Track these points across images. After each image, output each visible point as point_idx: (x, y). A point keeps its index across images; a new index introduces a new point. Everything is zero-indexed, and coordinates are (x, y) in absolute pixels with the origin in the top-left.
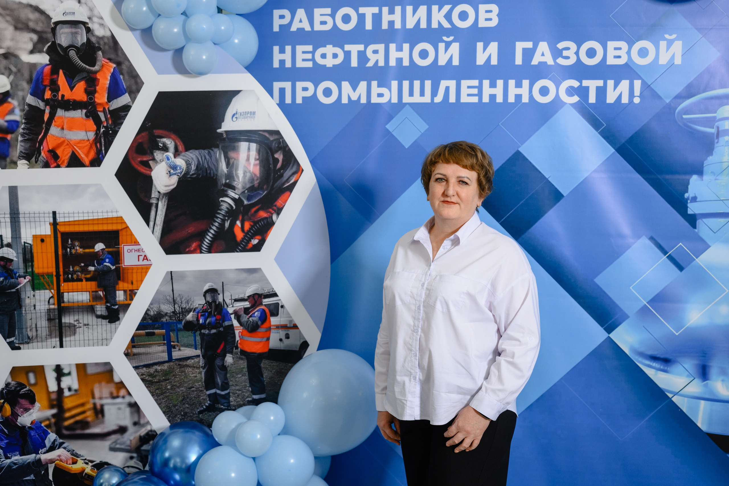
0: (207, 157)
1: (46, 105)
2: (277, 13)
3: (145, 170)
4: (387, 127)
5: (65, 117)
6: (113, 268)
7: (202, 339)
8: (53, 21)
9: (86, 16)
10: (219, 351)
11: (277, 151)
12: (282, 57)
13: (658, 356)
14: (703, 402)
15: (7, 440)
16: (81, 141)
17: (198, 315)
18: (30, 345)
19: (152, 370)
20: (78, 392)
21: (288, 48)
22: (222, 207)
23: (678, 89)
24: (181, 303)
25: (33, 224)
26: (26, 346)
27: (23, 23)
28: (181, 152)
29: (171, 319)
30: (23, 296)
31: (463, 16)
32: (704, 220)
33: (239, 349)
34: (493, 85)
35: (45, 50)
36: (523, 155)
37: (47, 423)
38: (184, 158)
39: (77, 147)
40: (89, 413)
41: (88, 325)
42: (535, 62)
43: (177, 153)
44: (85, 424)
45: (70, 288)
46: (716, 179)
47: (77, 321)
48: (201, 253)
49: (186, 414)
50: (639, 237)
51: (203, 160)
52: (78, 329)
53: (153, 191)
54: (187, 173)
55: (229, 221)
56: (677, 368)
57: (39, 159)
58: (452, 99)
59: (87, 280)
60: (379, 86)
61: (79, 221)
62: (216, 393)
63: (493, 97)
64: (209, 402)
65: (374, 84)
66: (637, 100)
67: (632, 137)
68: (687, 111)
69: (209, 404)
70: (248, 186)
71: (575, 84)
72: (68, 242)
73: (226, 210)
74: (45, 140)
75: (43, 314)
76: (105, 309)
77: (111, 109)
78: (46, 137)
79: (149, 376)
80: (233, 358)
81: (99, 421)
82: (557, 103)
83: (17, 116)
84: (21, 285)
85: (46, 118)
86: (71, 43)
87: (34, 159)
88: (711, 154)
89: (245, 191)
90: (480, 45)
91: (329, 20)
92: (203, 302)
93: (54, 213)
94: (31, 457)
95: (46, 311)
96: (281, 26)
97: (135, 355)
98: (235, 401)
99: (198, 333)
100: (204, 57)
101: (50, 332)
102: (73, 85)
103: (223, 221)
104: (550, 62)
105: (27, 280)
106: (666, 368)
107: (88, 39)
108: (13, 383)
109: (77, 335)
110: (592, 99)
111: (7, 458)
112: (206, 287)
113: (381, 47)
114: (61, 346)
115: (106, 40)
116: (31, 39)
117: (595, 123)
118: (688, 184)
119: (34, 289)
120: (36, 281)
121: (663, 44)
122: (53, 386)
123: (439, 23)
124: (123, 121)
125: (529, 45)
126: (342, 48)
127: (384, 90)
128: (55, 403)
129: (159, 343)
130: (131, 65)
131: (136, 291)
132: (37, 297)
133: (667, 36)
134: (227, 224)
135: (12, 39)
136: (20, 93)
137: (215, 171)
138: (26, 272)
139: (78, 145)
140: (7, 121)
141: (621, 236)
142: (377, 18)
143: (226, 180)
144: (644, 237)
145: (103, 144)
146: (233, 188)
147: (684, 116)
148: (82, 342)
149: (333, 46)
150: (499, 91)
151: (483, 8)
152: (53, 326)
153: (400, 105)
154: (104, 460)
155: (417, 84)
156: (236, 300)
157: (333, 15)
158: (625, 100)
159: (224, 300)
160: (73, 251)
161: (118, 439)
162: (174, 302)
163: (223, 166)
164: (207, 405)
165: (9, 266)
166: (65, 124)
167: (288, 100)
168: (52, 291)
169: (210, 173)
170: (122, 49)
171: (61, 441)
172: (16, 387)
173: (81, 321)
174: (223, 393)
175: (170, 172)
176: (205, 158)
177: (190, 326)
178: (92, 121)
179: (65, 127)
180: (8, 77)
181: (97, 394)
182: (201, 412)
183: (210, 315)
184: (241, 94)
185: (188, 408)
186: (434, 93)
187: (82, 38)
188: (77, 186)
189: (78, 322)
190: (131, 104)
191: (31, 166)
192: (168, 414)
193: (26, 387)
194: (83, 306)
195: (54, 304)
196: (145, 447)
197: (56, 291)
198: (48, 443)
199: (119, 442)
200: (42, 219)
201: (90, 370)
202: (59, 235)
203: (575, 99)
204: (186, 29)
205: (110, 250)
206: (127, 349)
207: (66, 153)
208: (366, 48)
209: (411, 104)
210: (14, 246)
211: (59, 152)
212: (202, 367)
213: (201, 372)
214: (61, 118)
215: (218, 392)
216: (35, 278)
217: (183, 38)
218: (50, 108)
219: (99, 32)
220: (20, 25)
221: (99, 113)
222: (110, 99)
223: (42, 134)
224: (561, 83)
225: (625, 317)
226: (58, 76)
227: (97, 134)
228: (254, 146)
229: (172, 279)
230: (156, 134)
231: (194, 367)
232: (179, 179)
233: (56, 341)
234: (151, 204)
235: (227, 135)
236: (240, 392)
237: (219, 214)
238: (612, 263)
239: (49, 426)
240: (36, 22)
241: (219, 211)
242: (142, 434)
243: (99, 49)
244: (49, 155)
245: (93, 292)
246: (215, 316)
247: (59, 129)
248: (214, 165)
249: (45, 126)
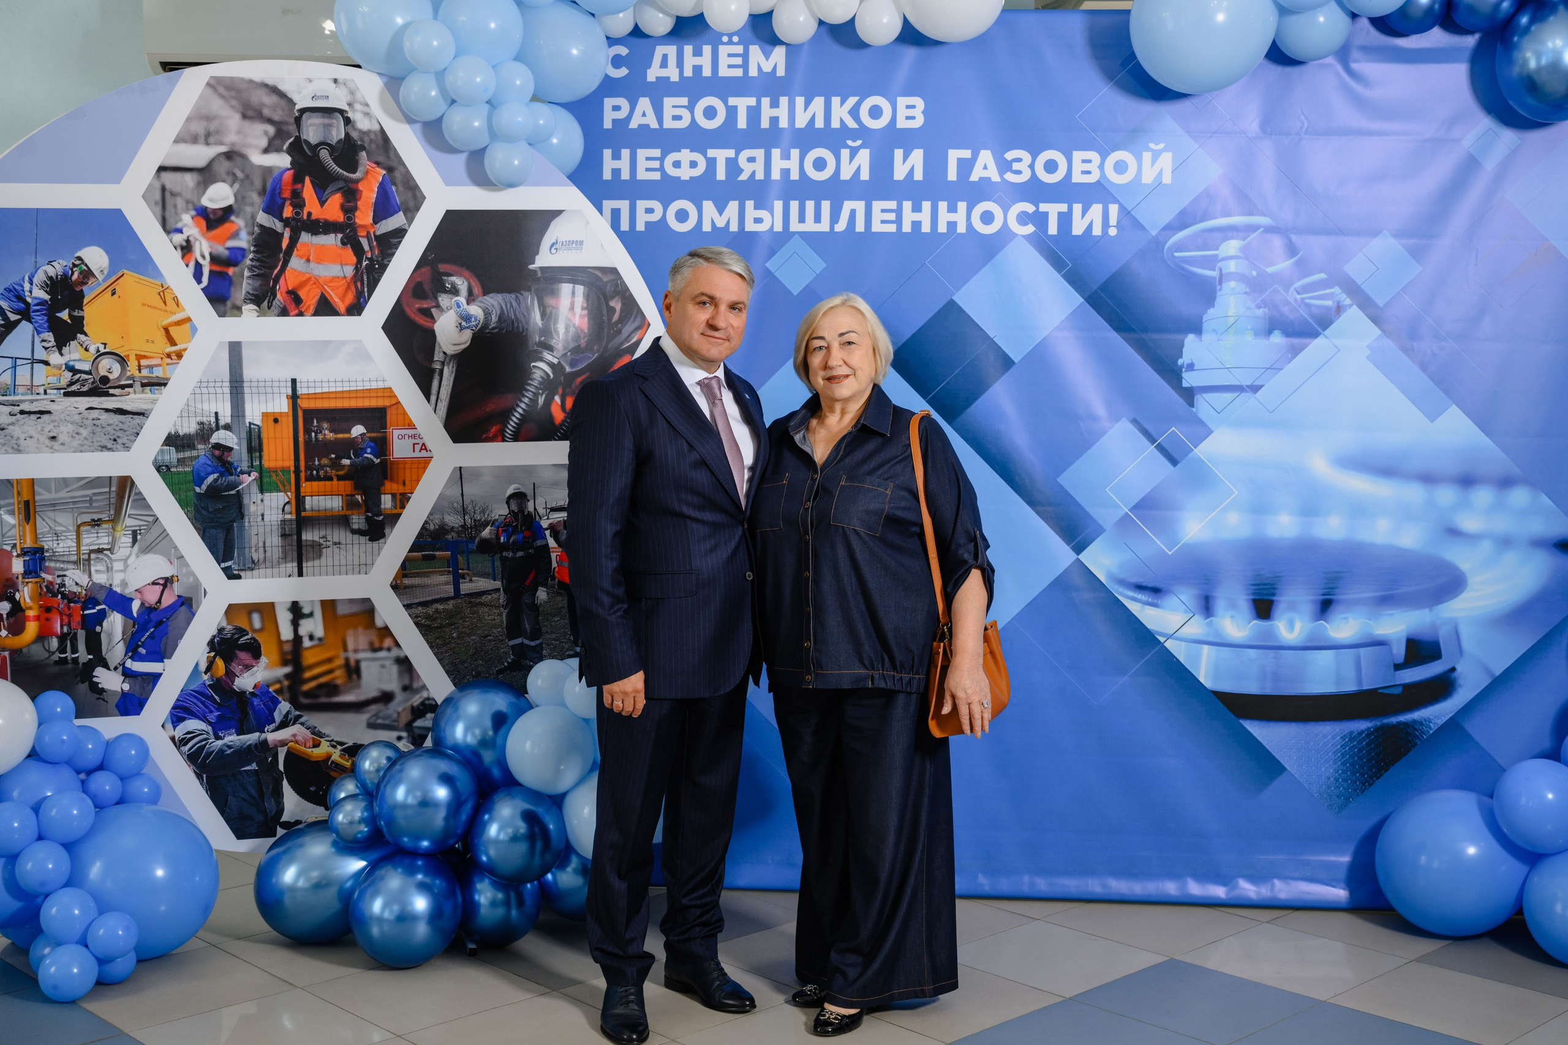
0: (514, 304)
1: (285, 226)
2: (609, 102)
3: (424, 321)
4: (766, 265)
5: (312, 244)
6: (377, 461)
7: (503, 566)
8: (297, 107)
9: (345, 101)
10: (527, 583)
11: (613, 298)
12: (616, 164)
13: (1144, 584)
14: (1206, 648)
15: (218, 710)
16: (334, 279)
17: (498, 531)
18: (255, 572)
19: (430, 610)
20: (324, 642)
21: (625, 153)
22: (535, 376)
23: (1168, 217)
24: (474, 513)
25: (263, 397)
26: (249, 573)
27: (255, 110)
28: (478, 296)
29: (459, 536)
30: (246, 501)
31: (876, 112)
32: (1204, 395)
33: (557, 580)
34: (917, 208)
35: (285, 148)
36: (958, 305)
37: (277, 686)
38: (482, 305)
39: (329, 287)
40: (338, 673)
41: (339, 543)
42: (974, 177)
43: (471, 298)
44: (332, 689)
45: (315, 489)
46: (1218, 340)
47: (323, 537)
48: (504, 440)
49: (478, 674)
50: (1118, 420)
51: (509, 306)
52: (324, 550)
53: (436, 352)
54: (485, 326)
55: (544, 396)
56: (1171, 601)
57: (274, 303)
58: (860, 227)
59: (340, 478)
60: (756, 208)
61: (329, 392)
62: (522, 643)
63: (916, 225)
64: (512, 657)
65: (749, 204)
66: (1113, 232)
67: (1106, 282)
68: (1179, 248)
69: (513, 660)
70: (572, 345)
71: (1030, 208)
72: (313, 422)
73: (540, 379)
74: (283, 277)
75: (275, 528)
76: (364, 521)
77: (378, 233)
78: (285, 272)
79: (426, 618)
80: (548, 593)
81: (353, 684)
82: (1005, 234)
83: (243, 241)
84: (244, 485)
85: (285, 244)
86: (322, 139)
87: (266, 303)
88: (1213, 306)
89: (567, 353)
90: (899, 153)
91: (686, 114)
92: (505, 511)
93: (294, 381)
94: (253, 738)
95: (279, 522)
96: (614, 121)
97: (406, 587)
98: (549, 655)
99: (497, 556)
100: (516, 162)
101: (285, 553)
102: (324, 199)
103: (536, 395)
104: (996, 177)
105: (251, 479)
106: (1156, 601)
107: (347, 134)
108: (229, 627)
109: (323, 559)
110: (1053, 229)
111: (218, 738)
112: (511, 490)
113: (759, 154)
114: (300, 574)
115: (373, 136)
116: (266, 133)
117: (1057, 262)
118: (1182, 346)
119: (262, 491)
120: (265, 480)
121: (1147, 156)
122: (287, 633)
123: (841, 120)
124: (394, 251)
125: (966, 154)
126: (704, 154)
127: (763, 214)
128: (289, 657)
129: (442, 571)
130: (408, 172)
131: (410, 495)
132: (267, 502)
133: (1152, 146)
134: (541, 400)
135: (239, 132)
136: (249, 210)
137: (525, 324)
138: (252, 466)
139: (330, 284)
140: (228, 249)
141: (1094, 418)
142: (754, 113)
143: (540, 337)
144: (1124, 419)
145: (366, 282)
146: (550, 348)
147: (1176, 254)
148: (330, 569)
149: (691, 152)
150: (925, 217)
151: (902, 101)
152: (288, 545)
153: (786, 235)
154: (359, 742)
155: (810, 205)
156: (553, 510)
157: (691, 108)
158: (1097, 231)
159: (535, 509)
160: (320, 437)
161: (380, 711)
162: (464, 511)
163: (536, 318)
164: (510, 661)
165: (227, 457)
166: (312, 254)
167: (625, 226)
168: (289, 494)
169: (518, 327)
170: (395, 149)
171: (298, 713)
172: (233, 634)
173: (329, 538)
174: (533, 644)
175: (460, 324)
176: (512, 306)
177: (486, 547)
178: (351, 250)
179: (311, 258)
180: (232, 186)
181: (351, 645)
182: (500, 672)
183: (515, 530)
184: (562, 215)
185: (482, 665)
186: (835, 218)
187: (338, 133)
188: (327, 343)
189: (325, 539)
190: (406, 227)
191: (262, 314)
192: (452, 675)
193: (248, 634)
194: (332, 516)
195: (291, 513)
196: (419, 723)
197: (294, 494)
198: (278, 717)
199: (381, 714)
200: (276, 390)
201: (341, 610)
202: (300, 414)
203: (1030, 229)
204: (494, 123)
205: (373, 435)
206: (395, 579)
207: (312, 295)
208: (737, 154)
209: (801, 234)
210: (235, 427)
211: (302, 294)
212: (503, 605)
213: (502, 612)
214: (306, 245)
215: (526, 642)
216: (264, 474)
217: (487, 135)
218: (291, 231)
219: (363, 124)
220: (250, 113)
221: (360, 239)
222: (377, 220)
223: (279, 267)
224: (1010, 207)
225: (1100, 531)
226: (303, 186)
227: (357, 269)
228: (580, 289)
229: (461, 478)
230: (441, 270)
231: (492, 606)
232: (474, 335)
233: (292, 567)
234: (434, 370)
235: (541, 273)
236: (558, 642)
237: (530, 385)
238: (1081, 455)
239: (279, 691)
240: (274, 108)
241: (530, 382)
242: (415, 704)
243: (363, 148)
244: (288, 298)
245: (347, 495)
246: (522, 531)
247: (303, 261)
248: (524, 316)
249: (283, 257)
